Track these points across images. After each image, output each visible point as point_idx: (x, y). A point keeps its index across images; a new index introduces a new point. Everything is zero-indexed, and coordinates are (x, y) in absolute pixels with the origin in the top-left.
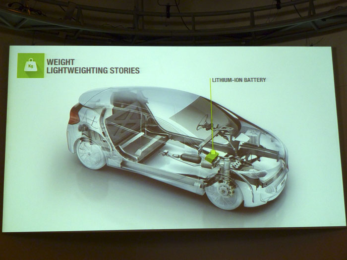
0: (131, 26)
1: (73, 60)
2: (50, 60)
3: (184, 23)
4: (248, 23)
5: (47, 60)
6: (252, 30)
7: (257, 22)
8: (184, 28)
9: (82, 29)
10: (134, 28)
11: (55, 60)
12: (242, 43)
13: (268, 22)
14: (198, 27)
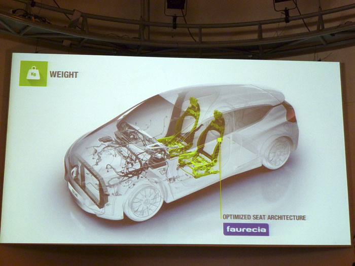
0: (137, 36)
1: (76, 73)
2: (53, 72)
3: (191, 35)
4: (256, 36)
5: (51, 72)
6: (260, 43)
7: (265, 35)
8: (190, 39)
9: (86, 38)
10: (139, 38)
11: (58, 72)
12: (249, 56)
13: (276, 35)
14: (204, 39)
